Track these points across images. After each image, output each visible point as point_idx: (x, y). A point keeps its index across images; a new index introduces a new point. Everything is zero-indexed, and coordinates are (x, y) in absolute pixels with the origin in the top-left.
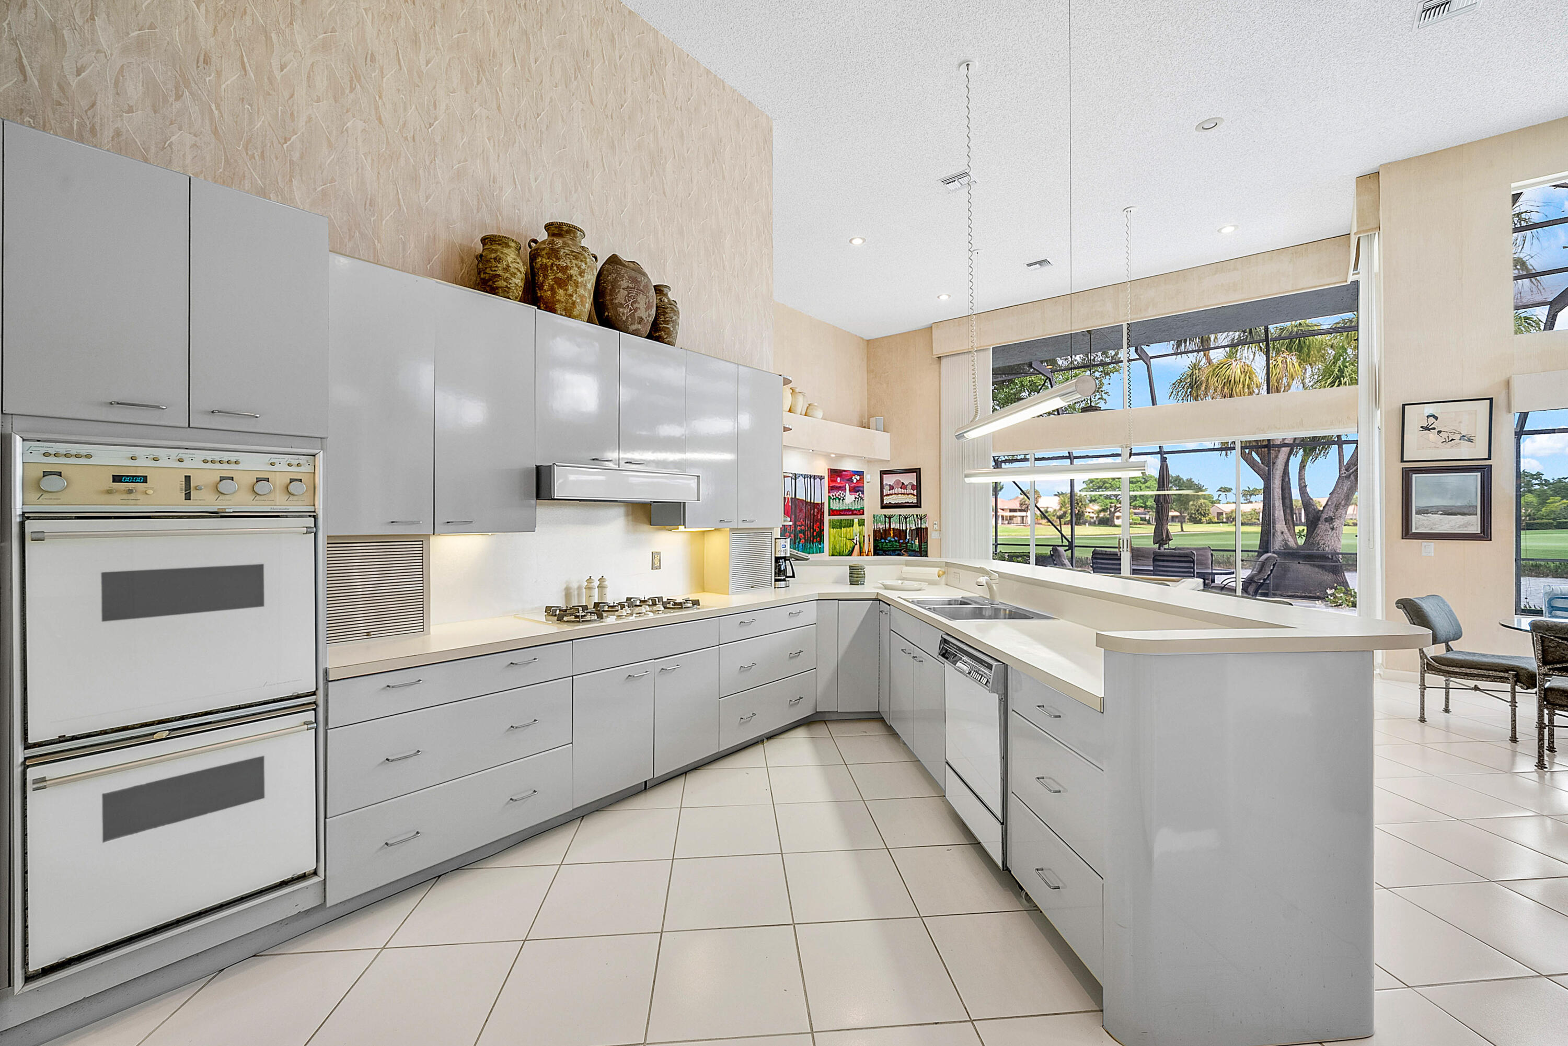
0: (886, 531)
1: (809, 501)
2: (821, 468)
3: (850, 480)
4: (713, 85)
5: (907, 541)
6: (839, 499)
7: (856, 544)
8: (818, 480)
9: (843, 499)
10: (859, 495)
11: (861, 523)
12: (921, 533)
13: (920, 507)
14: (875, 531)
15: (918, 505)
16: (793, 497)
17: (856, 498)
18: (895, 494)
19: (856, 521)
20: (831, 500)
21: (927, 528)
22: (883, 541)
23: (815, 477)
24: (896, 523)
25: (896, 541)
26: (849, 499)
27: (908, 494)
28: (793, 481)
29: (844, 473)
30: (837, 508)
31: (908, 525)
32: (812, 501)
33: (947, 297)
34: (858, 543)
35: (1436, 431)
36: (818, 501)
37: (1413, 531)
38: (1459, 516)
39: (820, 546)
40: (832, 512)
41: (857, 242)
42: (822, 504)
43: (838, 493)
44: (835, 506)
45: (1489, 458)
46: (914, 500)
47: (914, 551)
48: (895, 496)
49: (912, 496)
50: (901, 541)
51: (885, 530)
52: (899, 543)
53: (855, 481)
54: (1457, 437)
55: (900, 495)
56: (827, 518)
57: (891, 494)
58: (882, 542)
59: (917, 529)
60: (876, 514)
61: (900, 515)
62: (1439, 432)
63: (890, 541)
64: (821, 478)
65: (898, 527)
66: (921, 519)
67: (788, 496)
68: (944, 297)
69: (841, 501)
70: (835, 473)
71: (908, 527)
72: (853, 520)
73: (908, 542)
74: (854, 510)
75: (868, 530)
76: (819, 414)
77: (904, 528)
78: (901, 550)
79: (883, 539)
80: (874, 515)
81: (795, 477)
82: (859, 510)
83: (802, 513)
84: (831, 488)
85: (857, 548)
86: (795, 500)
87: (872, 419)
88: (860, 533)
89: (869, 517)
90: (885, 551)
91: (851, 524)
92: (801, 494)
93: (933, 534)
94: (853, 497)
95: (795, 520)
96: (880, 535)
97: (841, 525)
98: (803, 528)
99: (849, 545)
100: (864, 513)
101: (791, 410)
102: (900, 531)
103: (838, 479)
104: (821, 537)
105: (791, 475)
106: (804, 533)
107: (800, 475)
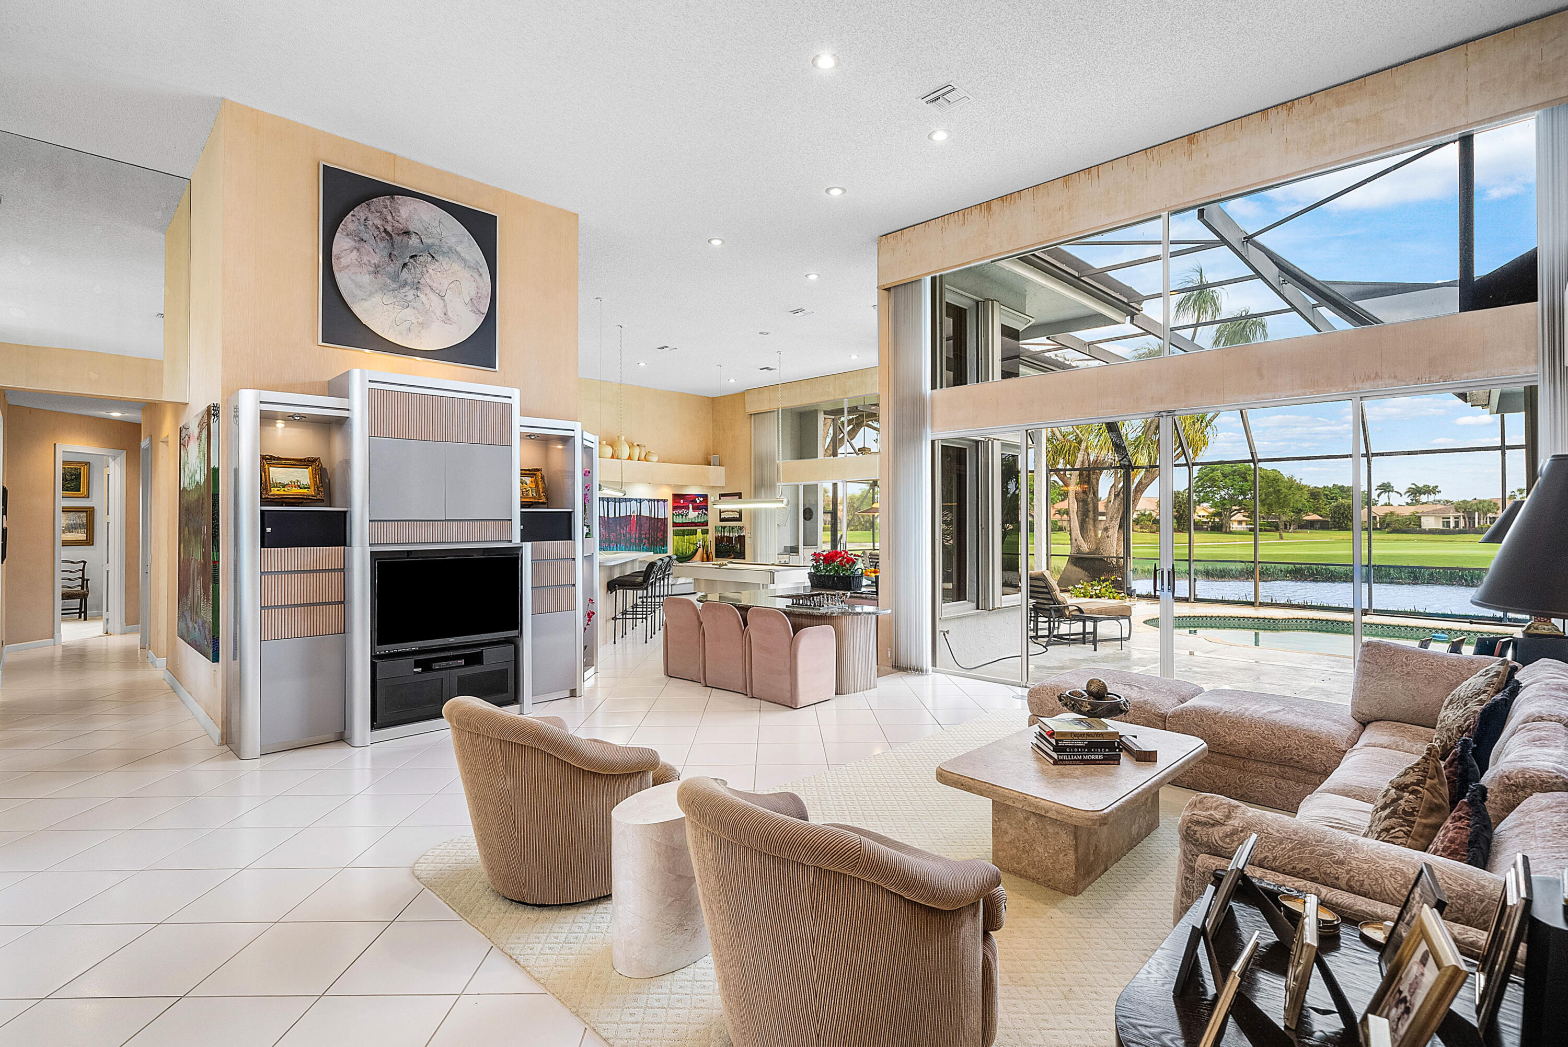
0: (723, 537)
1: (653, 517)
2: (667, 494)
3: (694, 501)
6: (682, 516)
7: (700, 547)
8: (661, 504)
9: (686, 515)
10: (702, 512)
11: (705, 532)
12: (741, 539)
13: (741, 521)
14: (716, 538)
15: (740, 519)
16: (639, 514)
17: (699, 514)
19: (699, 531)
20: (675, 516)
21: (744, 536)
23: (658, 501)
24: (727, 532)
25: (727, 545)
26: (692, 515)
27: (734, 511)
28: (639, 504)
29: (687, 496)
30: (680, 522)
31: (734, 533)
32: (656, 517)
36: (661, 516)
39: (663, 547)
40: (675, 524)
42: (666, 519)
43: (682, 511)
44: (679, 520)
46: (737, 516)
47: (737, 552)
49: (737, 513)
50: (730, 545)
51: (722, 537)
53: (698, 502)
55: (730, 512)
56: (670, 529)
57: (725, 511)
58: (720, 546)
59: (739, 536)
60: (717, 525)
61: (729, 527)
63: (724, 545)
64: (664, 501)
65: (728, 535)
66: (741, 529)
67: (634, 514)
68: (732, 381)
69: (684, 517)
70: (677, 497)
71: (734, 535)
72: (696, 530)
73: (734, 546)
74: (697, 523)
75: (711, 537)
76: (655, 458)
77: (732, 536)
78: (730, 552)
79: (720, 543)
80: (715, 527)
81: (641, 501)
82: (703, 523)
83: (647, 525)
84: (674, 508)
85: (700, 550)
86: (640, 517)
87: (712, 457)
88: (703, 539)
89: (711, 528)
90: (721, 553)
91: (695, 532)
92: (645, 513)
93: (748, 541)
94: (696, 513)
95: (640, 530)
96: (719, 540)
97: (683, 534)
98: (648, 536)
99: (692, 548)
100: (707, 525)
101: (630, 458)
102: (730, 539)
103: (682, 501)
104: (664, 542)
105: (636, 500)
106: (648, 540)
107: (644, 500)
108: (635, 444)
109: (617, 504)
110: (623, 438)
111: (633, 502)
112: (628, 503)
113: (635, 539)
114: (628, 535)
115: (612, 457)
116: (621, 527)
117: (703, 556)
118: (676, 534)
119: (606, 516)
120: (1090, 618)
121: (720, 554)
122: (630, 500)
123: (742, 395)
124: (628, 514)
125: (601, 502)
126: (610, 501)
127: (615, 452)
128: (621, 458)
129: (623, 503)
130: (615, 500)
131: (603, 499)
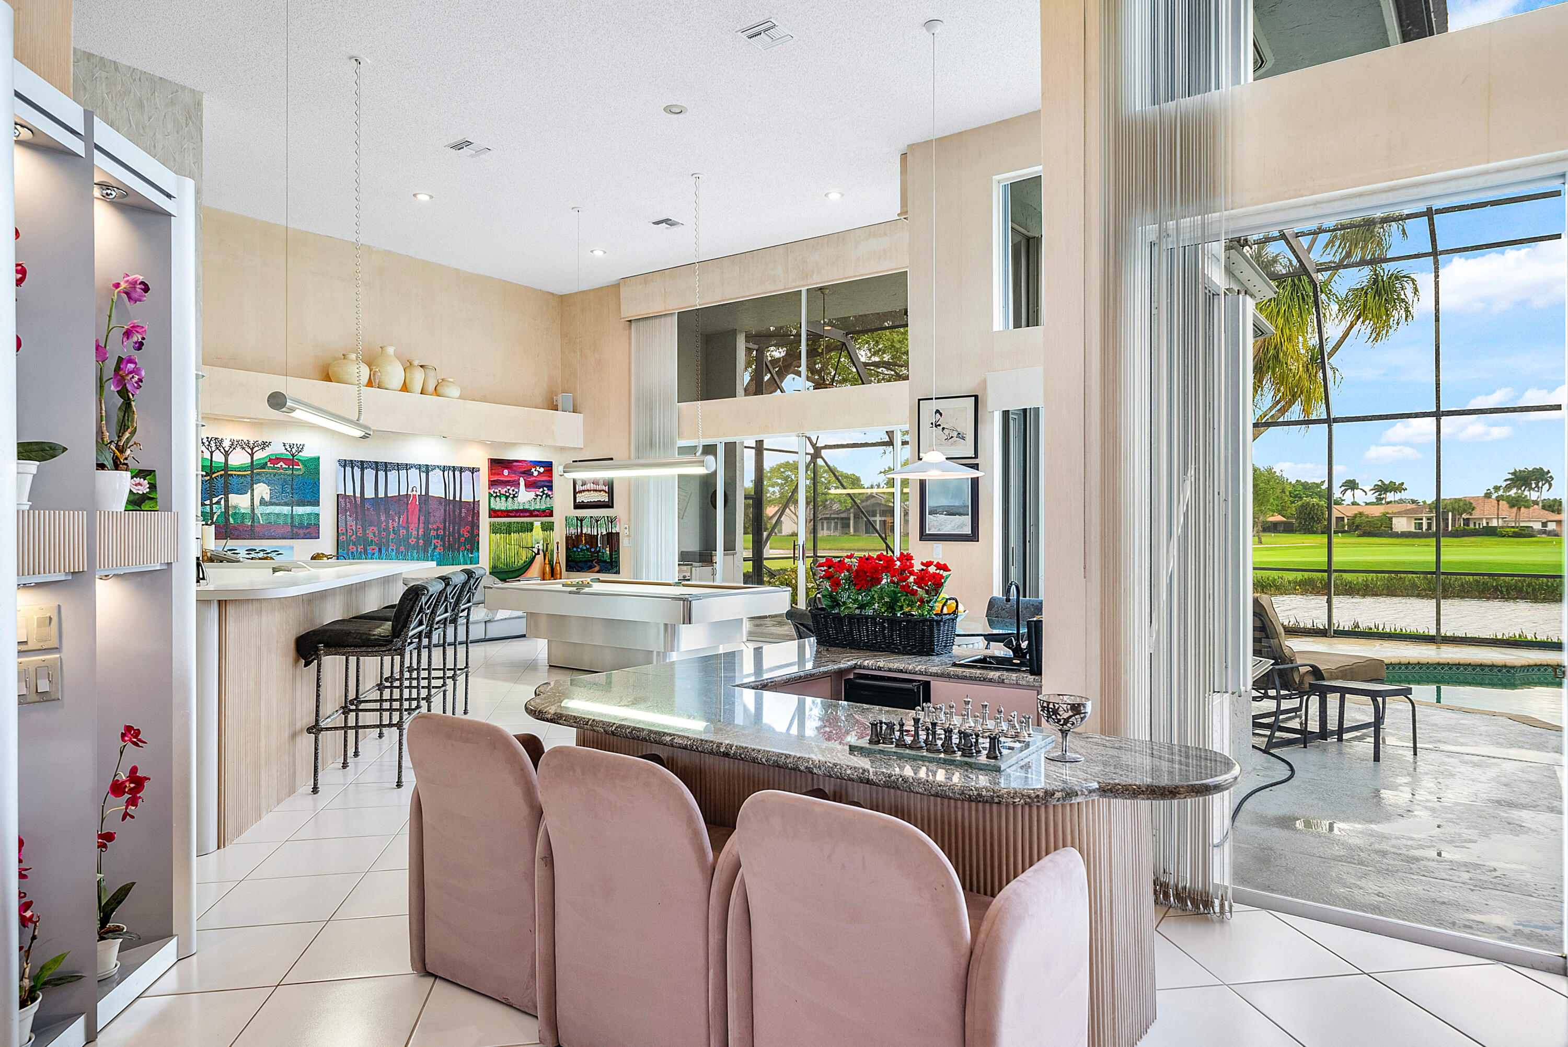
0: (579, 537)
1: (451, 498)
2: (479, 458)
3: (528, 473)
4: (97, 68)
5: (598, 549)
6: (507, 497)
7: (538, 553)
8: (467, 475)
9: (514, 496)
10: (542, 492)
11: (548, 527)
12: (612, 539)
13: (612, 507)
14: (567, 537)
15: (609, 505)
16: (423, 493)
17: (537, 495)
18: (588, 490)
19: (537, 525)
20: (492, 498)
21: (618, 534)
22: (575, 549)
23: (461, 470)
24: (587, 526)
25: (587, 549)
26: (525, 497)
27: (600, 491)
28: (423, 475)
29: (515, 464)
30: (503, 508)
31: (599, 529)
32: (458, 499)
33: (602, 253)
34: (541, 552)
35: (941, 427)
36: (467, 497)
37: (927, 532)
38: (957, 516)
39: (470, 555)
40: (494, 513)
41: (423, 198)
42: (476, 503)
43: (505, 489)
44: (500, 505)
45: (976, 457)
46: (604, 498)
47: (605, 561)
48: (587, 493)
49: (604, 494)
50: (593, 550)
51: (577, 536)
52: (591, 552)
53: (536, 474)
54: (955, 434)
55: (592, 492)
56: (485, 521)
57: (584, 491)
58: (574, 551)
59: (608, 534)
60: (568, 516)
61: (591, 517)
62: (943, 429)
63: (582, 550)
64: (473, 470)
65: (589, 532)
66: (612, 522)
67: (414, 493)
68: (598, 253)
69: (510, 499)
70: (497, 464)
71: (599, 532)
72: (532, 524)
73: (600, 550)
74: (534, 510)
75: (559, 536)
76: (454, 392)
77: (596, 534)
78: (592, 561)
79: (575, 547)
80: (566, 517)
81: (427, 469)
82: (544, 511)
83: (439, 514)
84: (492, 484)
85: (539, 558)
86: (425, 498)
87: (560, 396)
88: (545, 539)
89: (558, 520)
90: (577, 562)
91: (529, 528)
92: (437, 491)
93: (624, 543)
94: (532, 495)
95: (427, 523)
96: (572, 542)
97: (508, 530)
98: (441, 532)
99: (524, 555)
100: (551, 515)
101: (405, 388)
102: (592, 539)
103: (506, 472)
104: (473, 544)
105: (419, 467)
106: (443, 539)
107: (435, 467)
108: (416, 363)
109: (381, 474)
110: (391, 350)
111: (414, 473)
112: (403, 473)
113: (418, 538)
114: (403, 532)
115: (370, 384)
116: (388, 515)
117: (544, 569)
118: (495, 529)
119: (358, 494)
120: (1334, 689)
121: (574, 565)
122: (407, 467)
123: (615, 289)
124: (403, 492)
125: (349, 469)
126: (367, 468)
127: (374, 374)
128: (387, 386)
129: (393, 472)
130: (376, 466)
131: (352, 463)
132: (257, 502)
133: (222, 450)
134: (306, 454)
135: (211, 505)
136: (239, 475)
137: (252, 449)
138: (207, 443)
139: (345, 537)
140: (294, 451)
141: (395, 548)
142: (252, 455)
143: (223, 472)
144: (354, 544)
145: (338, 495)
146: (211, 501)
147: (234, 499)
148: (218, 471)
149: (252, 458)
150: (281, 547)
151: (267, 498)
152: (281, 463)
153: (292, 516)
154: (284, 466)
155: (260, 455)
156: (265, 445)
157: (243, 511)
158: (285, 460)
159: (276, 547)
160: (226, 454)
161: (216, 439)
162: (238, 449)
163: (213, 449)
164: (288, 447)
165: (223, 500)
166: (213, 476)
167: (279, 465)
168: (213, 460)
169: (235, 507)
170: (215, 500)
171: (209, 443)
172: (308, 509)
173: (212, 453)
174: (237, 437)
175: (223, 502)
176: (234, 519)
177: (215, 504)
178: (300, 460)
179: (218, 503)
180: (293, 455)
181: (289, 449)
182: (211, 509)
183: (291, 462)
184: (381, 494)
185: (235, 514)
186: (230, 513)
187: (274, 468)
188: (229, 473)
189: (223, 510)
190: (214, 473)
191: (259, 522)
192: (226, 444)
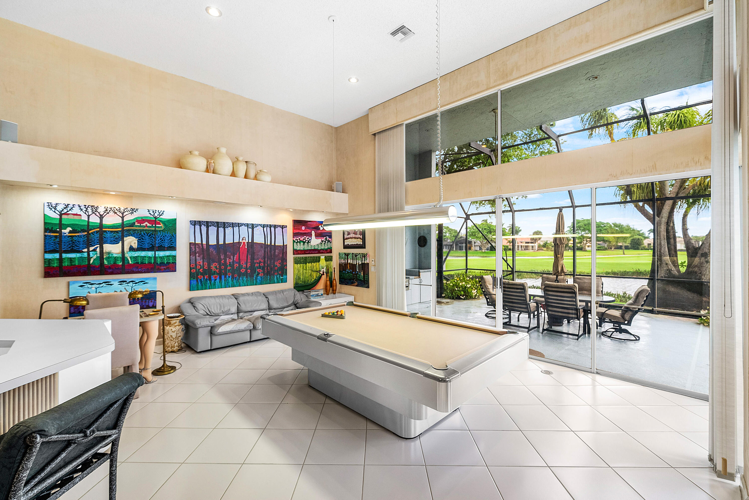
0: (346, 264)
1: (269, 244)
3: (317, 228)
5: (357, 272)
6: (304, 243)
7: (323, 274)
8: (279, 230)
9: (309, 242)
10: (326, 239)
11: (329, 259)
12: (365, 267)
13: (365, 248)
14: (340, 265)
15: (363, 246)
16: (250, 241)
17: (322, 241)
18: (351, 238)
19: (322, 258)
20: (295, 243)
21: (368, 264)
22: (344, 272)
23: (275, 227)
24: (351, 259)
25: (351, 272)
26: (315, 242)
27: (358, 238)
28: (250, 230)
29: (309, 223)
30: (302, 249)
31: (357, 261)
32: (273, 244)
34: (325, 273)
36: (279, 243)
39: (281, 278)
40: (296, 252)
42: (284, 246)
43: (303, 238)
44: (300, 247)
46: (360, 242)
47: (361, 280)
48: (350, 239)
49: (360, 240)
50: (354, 273)
52: (353, 274)
53: (321, 228)
55: (353, 239)
56: (290, 257)
57: (349, 238)
58: (344, 273)
59: (362, 264)
60: (341, 252)
61: (353, 254)
63: (348, 272)
64: (283, 227)
65: (352, 262)
66: (364, 257)
67: (244, 241)
68: (353, 80)
69: (306, 244)
71: (357, 263)
72: (319, 258)
73: (358, 273)
74: (321, 250)
75: (335, 264)
77: (355, 263)
78: (353, 279)
79: (344, 270)
80: (339, 253)
81: (253, 226)
82: (326, 250)
83: (261, 253)
84: (295, 235)
85: (324, 277)
86: (252, 245)
87: (335, 184)
88: (327, 266)
89: (335, 255)
90: (345, 279)
91: (318, 260)
92: (259, 239)
93: (372, 269)
94: (319, 241)
95: (253, 259)
96: (343, 267)
97: (305, 261)
98: (262, 264)
99: (315, 275)
100: (331, 252)
101: (233, 174)
102: (353, 266)
103: (303, 228)
104: (283, 271)
105: (247, 225)
106: (263, 268)
107: (257, 225)
108: (241, 159)
109: (221, 230)
110: (223, 150)
111: (244, 229)
112: (236, 229)
113: (246, 268)
114: (236, 265)
115: (207, 171)
116: (226, 256)
117: (326, 283)
118: (297, 261)
119: (204, 242)
121: (344, 281)
122: (239, 225)
123: (365, 118)
124: (236, 241)
125: (197, 227)
126: (210, 226)
127: (209, 164)
128: (220, 173)
129: (229, 228)
130: (218, 225)
131: (200, 223)
132: (126, 248)
133: (97, 214)
134: (165, 217)
135: (88, 252)
136: (112, 232)
137: (123, 214)
138: (85, 209)
139: (195, 270)
140: (156, 215)
141: (231, 276)
142: (123, 218)
143: (98, 229)
144: (202, 274)
145: (190, 243)
146: (88, 249)
147: (107, 247)
148: (94, 229)
149: (123, 220)
150: (147, 279)
151: (135, 246)
152: (146, 223)
153: (155, 257)
154: (148, 225)
155: (129, 218)
156: (133, 211)
157: (115, 255)
158: (149, 221)
159: (143, 278)
160: (101, 217)
161: (92, 206)
162: (111, 213)
163: (90, 213)
164: (151, 212)
165: (98, 248)
166: (90, 232)
167: (144, 224)
168: (90, 221)
169: (109, 253)
170: (91, 249)
171: (87, 209)
172: (168, 253)
173: (89, 216)
174: (109, 206)
175: (98, 250)
176: (108, 261)
177: (91, 251)
178: (161, 221)
179: (95, 250)
180: (155, 218)
181: (153, 214)
182: (89, 255)
183: (154, 222)
184: (221, 242)
185: (109, 258)
186: (105, 257)
187: (140, 226)
188: (104, 230)
189: (99, 255)
190: (91, 230)
191: (129, 262)
192: (101, 210)
